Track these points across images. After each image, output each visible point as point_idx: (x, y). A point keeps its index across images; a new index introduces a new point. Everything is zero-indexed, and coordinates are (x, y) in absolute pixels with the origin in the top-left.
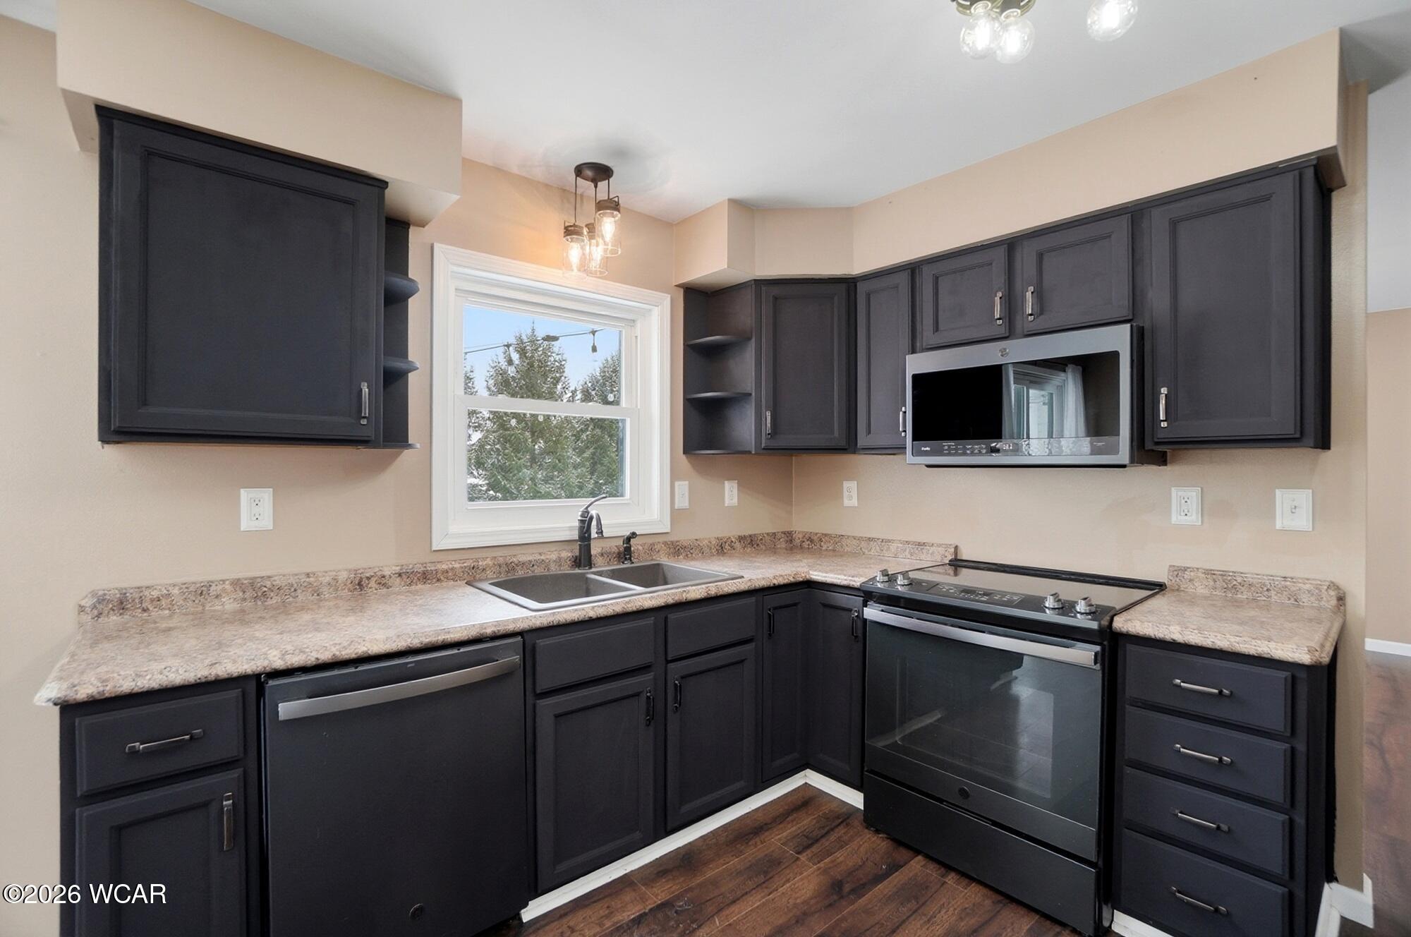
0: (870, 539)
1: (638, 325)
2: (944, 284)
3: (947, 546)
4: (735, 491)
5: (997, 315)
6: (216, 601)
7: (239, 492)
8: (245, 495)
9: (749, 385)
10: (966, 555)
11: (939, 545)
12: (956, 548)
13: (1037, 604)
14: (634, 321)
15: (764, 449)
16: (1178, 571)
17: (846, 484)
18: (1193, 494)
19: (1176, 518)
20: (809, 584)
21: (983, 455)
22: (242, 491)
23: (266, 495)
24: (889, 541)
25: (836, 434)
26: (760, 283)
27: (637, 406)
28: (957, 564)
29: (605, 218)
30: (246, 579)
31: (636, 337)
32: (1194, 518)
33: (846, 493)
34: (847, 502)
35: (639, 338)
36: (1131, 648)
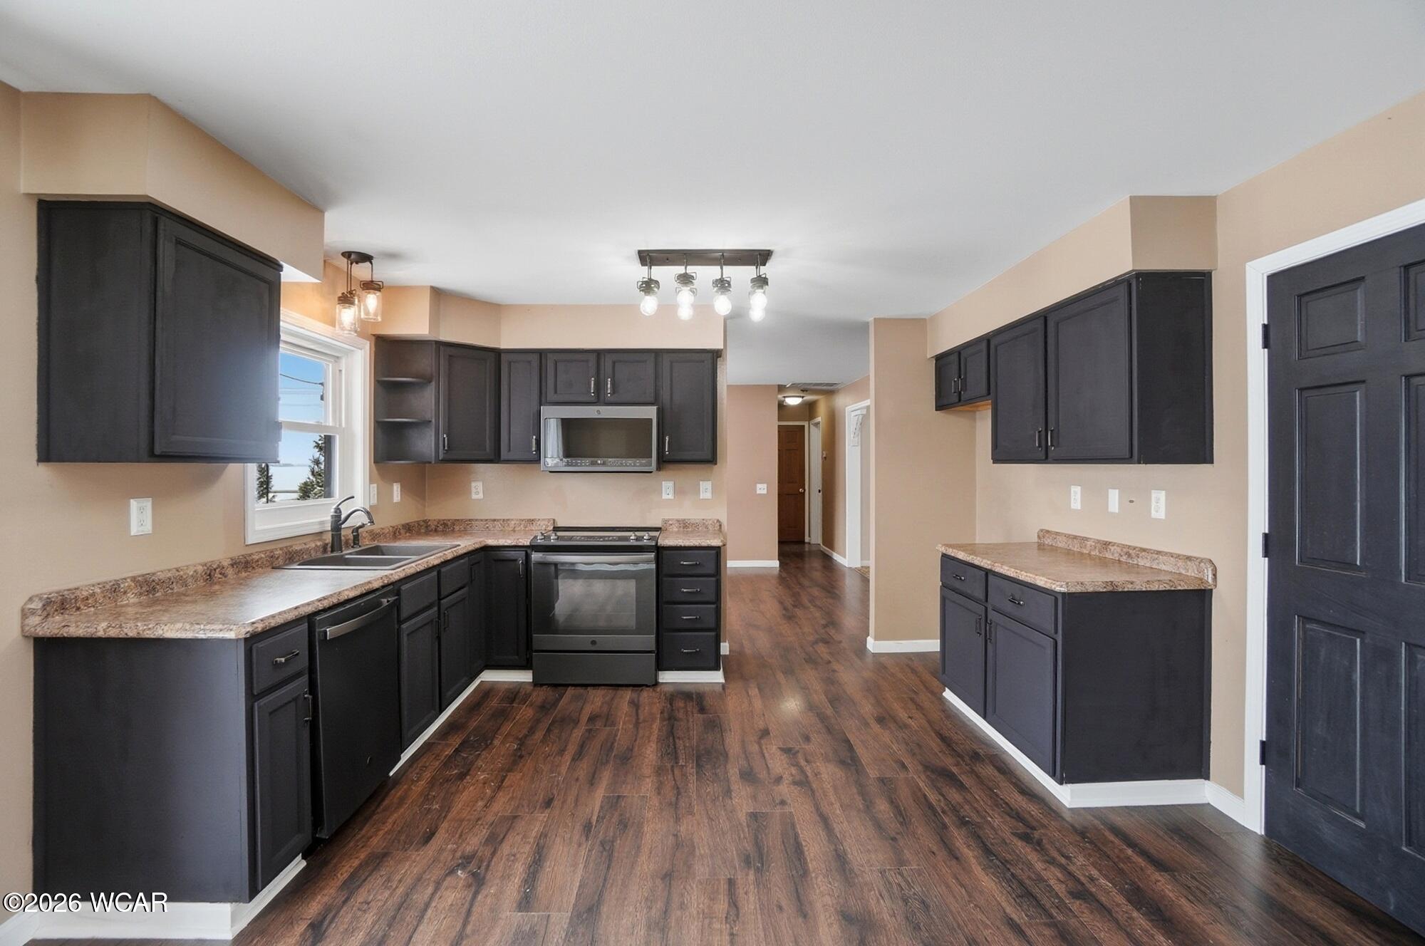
0: (495, 520)
1: (343, 361)
2: (561, 367)
3: (549, 520)
4: (399, 490)
5: (592, 391)
6: (124, 597)
7: (129, 502)
8: (134, 504)
9: (430, 415)
10: (560, 524)
11: (543, 520)
12: (554, 520)
13: (627, 539)
14: (338, 357)
15: (442, 460)
16: (665, 521)
17: (473, 484)
18: (671, 484)
19: (665, 496)
20: (486, 549)
21: (587, 466)
22: (132, 501)
23: (148, 503)
24: (508, 520)
25: (488, 450)
26: (440, 344)
27: (340, 425)
28: (556, 529)
29: (369, 295)
30: (139, 576)
31: (340, 371)
32: (671, 497)
33: (473, 490)
34: (474, 496)
35: (343, 372)
36: (665, 552)
